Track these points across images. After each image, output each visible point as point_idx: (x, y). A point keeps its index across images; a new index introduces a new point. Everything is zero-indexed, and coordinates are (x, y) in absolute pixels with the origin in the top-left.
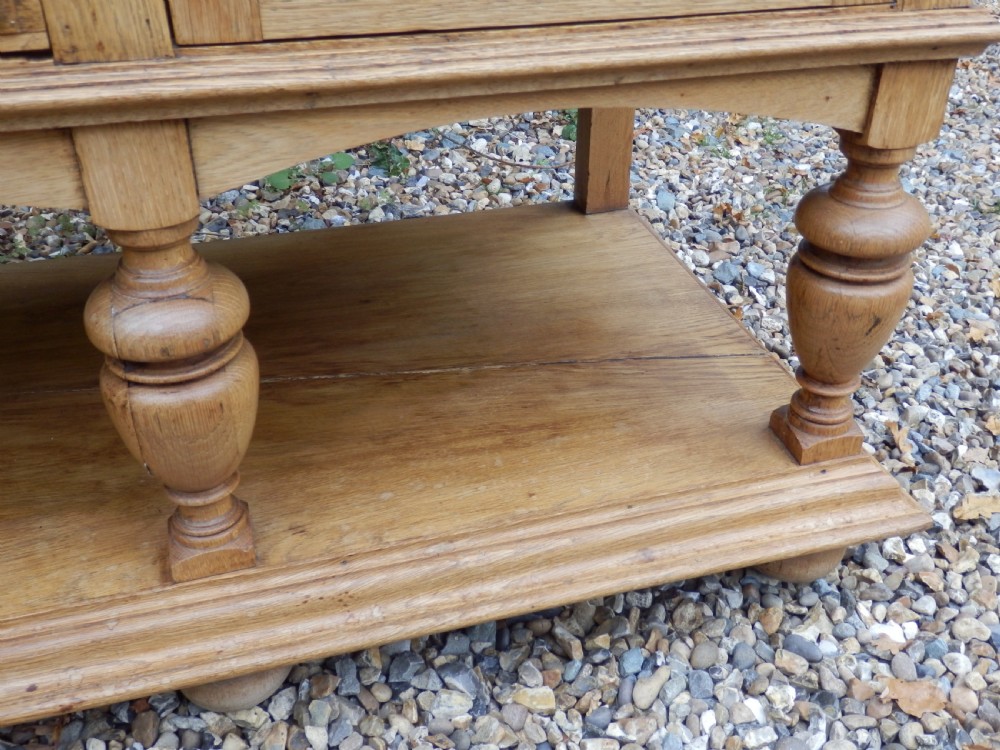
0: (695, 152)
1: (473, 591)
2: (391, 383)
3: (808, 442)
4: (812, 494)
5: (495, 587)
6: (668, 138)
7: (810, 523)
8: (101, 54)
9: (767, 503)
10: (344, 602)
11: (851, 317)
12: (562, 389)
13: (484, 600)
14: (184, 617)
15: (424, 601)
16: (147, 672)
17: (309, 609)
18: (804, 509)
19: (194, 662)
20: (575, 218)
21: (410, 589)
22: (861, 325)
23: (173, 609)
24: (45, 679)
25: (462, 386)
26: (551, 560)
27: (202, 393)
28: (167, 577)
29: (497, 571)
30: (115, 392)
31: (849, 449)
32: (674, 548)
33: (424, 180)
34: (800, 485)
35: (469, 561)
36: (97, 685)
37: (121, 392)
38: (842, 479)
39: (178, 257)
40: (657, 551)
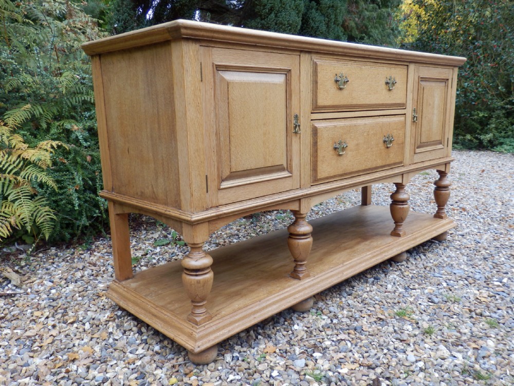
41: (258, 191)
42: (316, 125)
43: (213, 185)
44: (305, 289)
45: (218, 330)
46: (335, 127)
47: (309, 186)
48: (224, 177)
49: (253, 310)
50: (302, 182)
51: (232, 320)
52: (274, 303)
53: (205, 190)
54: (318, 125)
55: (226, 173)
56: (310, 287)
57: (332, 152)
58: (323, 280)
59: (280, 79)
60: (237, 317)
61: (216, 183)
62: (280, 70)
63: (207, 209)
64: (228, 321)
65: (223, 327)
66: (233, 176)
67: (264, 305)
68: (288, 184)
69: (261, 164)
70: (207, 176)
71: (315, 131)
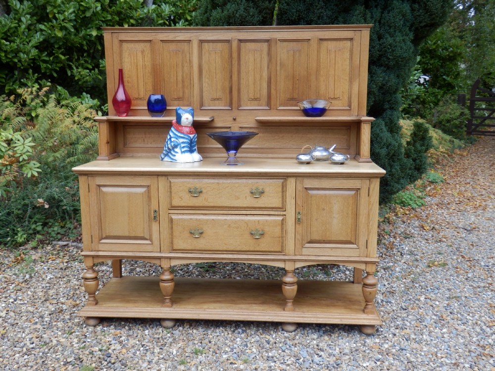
0: (395, 279)
1: (318, 319)
2: (314, 299)
3: (366, 311)
4: (365, 317)
5: (321, 320)
6: (390, 276)
7: (365, 321)
8: (289, 255)
9: (359, 317)
10: (302, 317)
11: (367, 292)
12: (337, 302)
13: (319, 321)
14: (285, 315)
15: (312, 319)
16: (281, 319)
17: (299, 317)
18: (364, 319)
19: (286, 319)
20: (352, 284)
21: (311, 317)
22: (368, 293)
23: (284, 314)
24: (270, 317)
25: (324, 300)
26: (329, 318)
27: (292, 287)
28: (284, 310)
29: (322, 318)
30: (283, 286)
31: (372, 313)
32: (345, 320)
33: (334, 277)
34: (364, 316)
35: (318, 316)
36: (276, 319)
37: (284, 286)
38: (370, 316)
39: (291, 274)
40: (343, 320)
41: (126, 248)
42: (173, 217)
43: (95, 240)
44: (161, 313)
45: (94, 311)
46: (191, 219)
47: (168, 252)
48: (103, 237)
49: (119, 310)
50: (162, 249)
51: (104, 310)
52: (133, 312)
53: (91, 242)
54: (174, 217)
55: (104, 236)
56: (166, 313)
57: (189, 235)
58: (178, 313)
59: (142, 190)
60: (108, 310)
61: (97, 240)
62: (144, 186)
63: (92, 251)
64: (101, 310)
65: (97, 312)
66: (107, 238)
67: (127, 310)
68: (150, 248)
69: (127, 234)
70: (92, 236)
71: (171, 220)
